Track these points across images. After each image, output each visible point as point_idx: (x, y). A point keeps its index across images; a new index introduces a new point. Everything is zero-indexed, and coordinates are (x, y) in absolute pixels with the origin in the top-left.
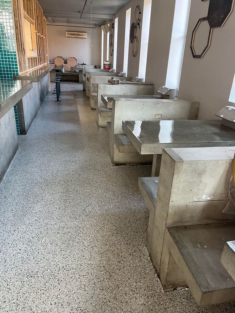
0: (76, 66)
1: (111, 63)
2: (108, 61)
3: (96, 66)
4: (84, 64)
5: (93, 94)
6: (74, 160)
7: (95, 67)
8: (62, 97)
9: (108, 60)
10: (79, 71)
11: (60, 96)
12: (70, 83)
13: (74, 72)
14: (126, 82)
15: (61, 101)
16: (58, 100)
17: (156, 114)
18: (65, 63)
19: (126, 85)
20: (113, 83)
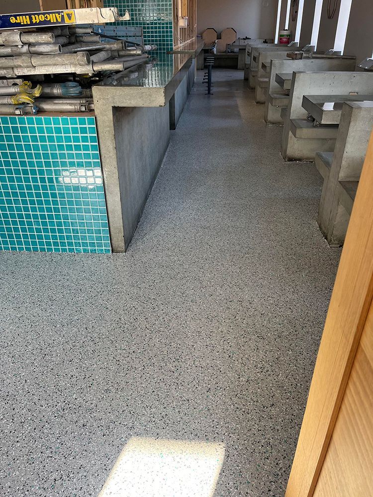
0: (235, 42)
1: (291, 32)
2: (286, 30)
3: (266, 40)
4: (247, 38)
5: (262, 80)
6: (236, 155)
7: (265, 42)
8: (214, 90)
9: (287, 28)
10: (240, 49)
11: (211, 88)
12: (224, 70)
13: (231, 52)
14: (314, 55)
15: (213, 94)
16: (209, 93)
17: (350, 91)
18: (217, 39)
19: (313, 60)
20: (294, 57)
